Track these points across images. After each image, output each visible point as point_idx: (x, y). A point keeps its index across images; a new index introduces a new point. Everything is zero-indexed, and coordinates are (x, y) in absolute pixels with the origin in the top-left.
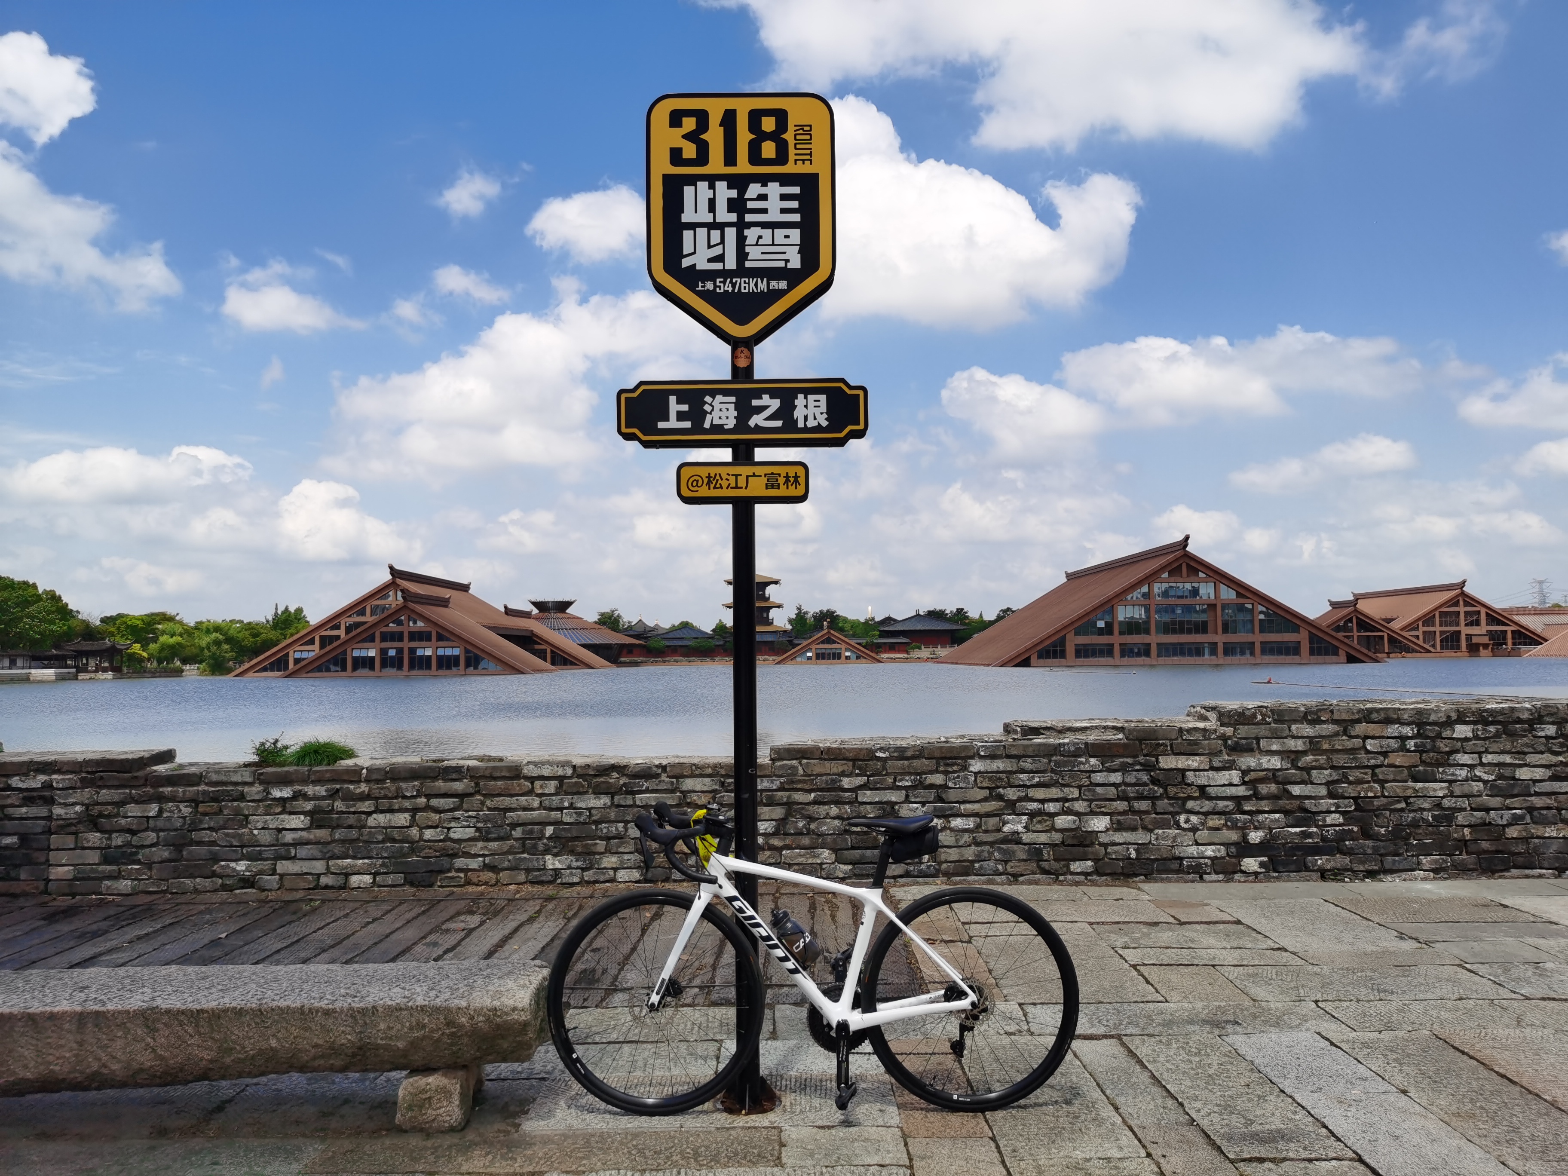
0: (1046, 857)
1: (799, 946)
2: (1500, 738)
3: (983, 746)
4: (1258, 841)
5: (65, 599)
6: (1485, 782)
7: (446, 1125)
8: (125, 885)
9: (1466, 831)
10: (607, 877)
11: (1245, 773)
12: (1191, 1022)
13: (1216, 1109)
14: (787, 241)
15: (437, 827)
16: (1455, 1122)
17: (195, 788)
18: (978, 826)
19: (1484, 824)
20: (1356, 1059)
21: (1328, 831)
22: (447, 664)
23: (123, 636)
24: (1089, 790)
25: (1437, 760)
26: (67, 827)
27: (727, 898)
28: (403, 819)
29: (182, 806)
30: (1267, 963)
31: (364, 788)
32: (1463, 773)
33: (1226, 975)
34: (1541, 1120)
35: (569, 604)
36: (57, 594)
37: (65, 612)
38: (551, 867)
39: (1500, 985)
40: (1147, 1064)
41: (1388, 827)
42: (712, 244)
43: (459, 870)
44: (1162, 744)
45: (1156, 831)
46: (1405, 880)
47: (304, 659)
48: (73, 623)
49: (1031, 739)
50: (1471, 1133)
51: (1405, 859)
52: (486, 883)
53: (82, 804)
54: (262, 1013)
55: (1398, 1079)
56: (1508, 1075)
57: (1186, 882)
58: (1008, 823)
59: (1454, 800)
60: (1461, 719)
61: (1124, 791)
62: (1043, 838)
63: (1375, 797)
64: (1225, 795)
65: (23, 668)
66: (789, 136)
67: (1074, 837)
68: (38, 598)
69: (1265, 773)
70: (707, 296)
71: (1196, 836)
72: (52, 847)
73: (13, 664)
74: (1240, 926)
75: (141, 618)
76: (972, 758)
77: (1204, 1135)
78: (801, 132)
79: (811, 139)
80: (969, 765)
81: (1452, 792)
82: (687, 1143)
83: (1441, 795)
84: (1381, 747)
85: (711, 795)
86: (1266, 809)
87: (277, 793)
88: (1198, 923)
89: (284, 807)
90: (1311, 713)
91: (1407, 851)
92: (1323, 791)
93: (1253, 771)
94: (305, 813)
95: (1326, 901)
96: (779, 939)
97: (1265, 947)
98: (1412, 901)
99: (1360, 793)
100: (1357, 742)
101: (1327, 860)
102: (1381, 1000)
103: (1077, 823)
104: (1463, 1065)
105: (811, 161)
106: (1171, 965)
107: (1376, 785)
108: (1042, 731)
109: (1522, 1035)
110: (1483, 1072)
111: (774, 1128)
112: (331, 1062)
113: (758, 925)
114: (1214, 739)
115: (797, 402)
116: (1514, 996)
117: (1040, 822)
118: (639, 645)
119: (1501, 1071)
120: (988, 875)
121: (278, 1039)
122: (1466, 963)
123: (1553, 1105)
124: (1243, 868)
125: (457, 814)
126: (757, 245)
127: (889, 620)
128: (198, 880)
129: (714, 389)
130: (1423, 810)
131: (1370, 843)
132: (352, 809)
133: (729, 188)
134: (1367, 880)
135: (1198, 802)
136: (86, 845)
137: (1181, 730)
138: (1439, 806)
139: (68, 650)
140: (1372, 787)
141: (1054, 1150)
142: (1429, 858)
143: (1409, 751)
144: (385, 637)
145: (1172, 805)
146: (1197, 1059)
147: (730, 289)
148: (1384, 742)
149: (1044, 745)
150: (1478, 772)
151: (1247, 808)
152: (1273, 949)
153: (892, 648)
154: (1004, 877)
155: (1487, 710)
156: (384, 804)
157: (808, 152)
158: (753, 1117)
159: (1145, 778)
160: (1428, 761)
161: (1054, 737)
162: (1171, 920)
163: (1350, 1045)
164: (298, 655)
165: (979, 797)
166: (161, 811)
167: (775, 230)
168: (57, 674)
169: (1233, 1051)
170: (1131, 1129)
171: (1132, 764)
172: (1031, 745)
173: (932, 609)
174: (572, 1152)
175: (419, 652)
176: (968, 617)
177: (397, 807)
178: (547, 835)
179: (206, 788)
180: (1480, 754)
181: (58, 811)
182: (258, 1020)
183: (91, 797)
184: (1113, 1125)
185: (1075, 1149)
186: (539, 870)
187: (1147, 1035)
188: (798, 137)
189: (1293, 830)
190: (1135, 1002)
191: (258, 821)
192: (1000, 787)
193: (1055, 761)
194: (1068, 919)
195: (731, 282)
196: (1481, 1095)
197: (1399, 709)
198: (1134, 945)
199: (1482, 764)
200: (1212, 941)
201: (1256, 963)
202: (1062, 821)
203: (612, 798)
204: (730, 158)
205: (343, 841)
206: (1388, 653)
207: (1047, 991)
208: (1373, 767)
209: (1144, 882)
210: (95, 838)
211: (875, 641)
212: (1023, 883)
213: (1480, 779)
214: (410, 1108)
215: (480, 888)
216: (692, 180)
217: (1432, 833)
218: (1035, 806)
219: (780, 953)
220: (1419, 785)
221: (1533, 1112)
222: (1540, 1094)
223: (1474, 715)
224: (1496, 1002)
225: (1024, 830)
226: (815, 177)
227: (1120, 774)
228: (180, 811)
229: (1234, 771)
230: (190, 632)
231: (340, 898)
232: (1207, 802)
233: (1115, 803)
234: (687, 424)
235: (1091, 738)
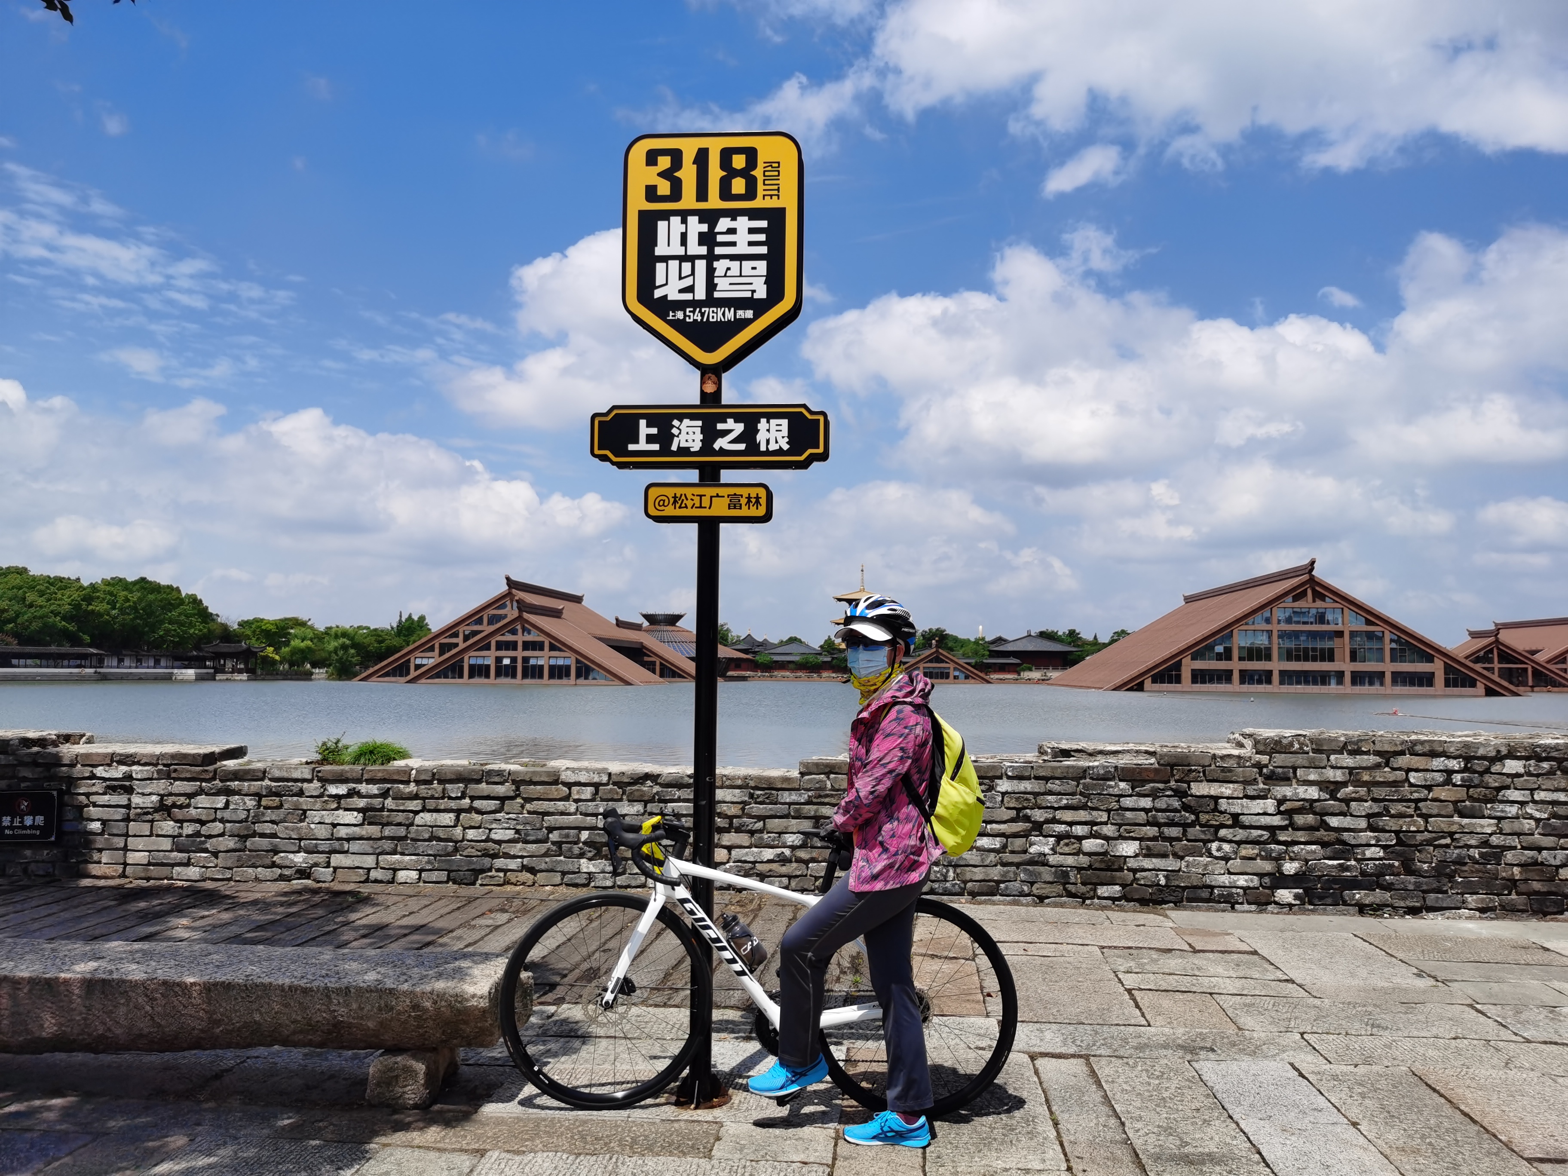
0: (1073, 880)
1: (746, 949)
2: (1555, 774)
3: (1011, 767)
4: (1292, 872)
5: (205, 603)
6: (1538, 821)
7: (411, 1102)
8: (193, 872)
9: (1516, 870)
10: (638, 882)
11: (1280, 802)
12: (1165, 1046)
13: (1155, 1130)
14: (754, 272)
15: (479, 827)
16: (1395, 1156)
17: (259, 783)
18: (1004, 847)
19: (1535, 863)
20: (1319, 1090)
21: (1367, 865)
22: (558, 672)
23: (258, 639)
24: (1118, 815)
25: (1485, 795)
26: (144, 814)
27: (679, 900)
28: (448, 818)
29: (247, 799)
30: (1268, 994)
31: (412, 787)
32: (1513, 810)
33: (1221, 1003)
34: (1487, 1159)
35: (678, 617)
36: (199, 598)
37: (205, 615)
38: (585, 870)
39: (1504, 1026)
40: (1103, 1084)
41: (1432, 863)
42: (683, 276)
43: (498, 870)
44: (1195, 771)
45: (1187, 858)
46: (1448, 918)
47: (424, 665)
48: (212, 626)
49: (1061, 761)
50: (1407, 1167)
51: (1450, 897)
52: (523, 884)
53: (158, 795)
54: (247, 989)
55: (1354, 1113)
56: (1471, 1114)
57: (1217, 910)
58: (1035, 844)
59: (1503, 837)
60: (1511, 755)
61: (1154, 817)
62: (1070, 860)
63: (1418, 832)
64: (1259, 824)
65: (166, 668)
66: (758, 173)
67: (1102, 861)
68: (181, 601)
69: (1302, 803)
70: (677, 325)
71: (1229, 864)
72: (130, 833)
73: (157, 664)
74: (1256, 957)
75: (275, 623)
76: (1000, 778)
77: (1133, 1154)
78: (770, 168)
79: (779, 175)
80: (997, 785)
81: (1501, 829)
82: (629, 1131)
83: (1489, 832)
84: (1426, 780)
85: (741, 806)
86: (1302, 840)
87: (333, 790)
88: (1212, 951)
89: (339, 803)
90: (1351, 743)
91: (1451, 888)
92: (1363, 823)
93: (1289, 800)
94: (359, 810)
95: (1355, 936)
96: (728, 942)
97: (1273, 978)
98: (1446, 939)
99: (1402, 827)
100: (1400, 775)
101: (1365, 895)
102: (1371, 1035)
103: (1106, 847)
104: (1429, 1102)
105: (778, 196)
106: (1167, 991)
107: (1419, 819)
108: (1073, 753)
109: (1503, 1077)
110: (1448, 1110)
111: (716, 1123)
112: (310, 1037)
113: (707, 927)
114: (1248, 767)
115: (759, 426)
116: (1514, 1038)
117: (1067, 845)
118: (747, 659)
119: (1466, 1110)
120: (1014, 896)
121: (261, 1014)
122: (1478, 1003)
123: (1507, 1146)
124: (1276, 899)
125: (498, 816)
126: (725, 276)
127: (1000, 640)
128: (259, 869)
129: (683, 413)
130: (1469, 847)
131: (1412, 879)
132: (402, 808)
133: (700, 222)
134: (1407, 917)
135: (1231, 830)
136: (160, 833)
137: (1214, 757)
138: (1485, 844)
139: (207, 652)
140: (1415, 821)
141: (977, 1159)
142: (1475, 897)
143: (1455, 785)
144: (500, 646)
145: (1203, 832)
146: (1157, 1082)
147: (699, 319)
148: (1429, 775)
149: (1073, 767)
150: (1530, 809)
151: (1282, 838)
152: (1280, 981)
153: (1002, 668)
154: (1029, 898)
155: (1539, 746)
156: (431, 804)
157: (776, 187)
158: (699, 1112)
159: (1176, 803)
160: (1476, 796)
161: (1085, 759)
162: (1187, 948)
163: (1319, 1077)
164: (418, 661)
165: (1005, 818)
166: (227, 805)
167: (743, 262)
168: (197, 674)
169: (1197, 1076)
170: (1062, 1145)
171: (1163, 790)
172: (1059, 767)
173: (1044, 629)
174: (519, 1133)
175: (532, 662)
176: (1080, 638)
177: (442, 807)
178: (583, 840)
179: (269, 783)
180: (1532, 790)
181: (136, 800)
182: (244, 995)
183: (166, 788)
184: (1045, 1139)
185: (998, 1158)
186: (574, 873)
187: (1116, 1057)
188: (767, 174)
189: (1330, 862)
190: (1117, 1025)
191: (314, 816)
192: (1027, 808)
193: (1084, 783)
194: (1080, 942)
195: (700, 311)
196: (1436, 1131)
197: (1446, 742)
198: (1137, 970)
199: (1534, 802)
200: (1220, 970)
201: (1257, 993)
202: (1089, 845)
203: (645, 806)
204: (702, 195)
205: (392, 838)
206: (1532, 687)
207: (1032, 1010)
208: (1417, 801)
209: (1173, 909)
210: (168, 827)
211: (985, 661)
212: (1048, 905)
213: (1531, 817)
214: (378, 1084)
215: (518, 888)
216: (666, 215)
217: (1478, 871)
218: (1062, 828)
219: (728, 955)
220: (1466, 821)
221: (1483, 1151)
222: (1497, 1134)
223: (1526, 750)
224: (1492, 1043)
225: (1051, 852)
226: (782, 211)
227: (1151, 799)
228: (245, 803)
229: (1270, 800)
230: (320, 637)
231: (386, 892)
232: (1241, 831)
233: (1144, 828)
234: (656, 447)
235: (1121, 762)
